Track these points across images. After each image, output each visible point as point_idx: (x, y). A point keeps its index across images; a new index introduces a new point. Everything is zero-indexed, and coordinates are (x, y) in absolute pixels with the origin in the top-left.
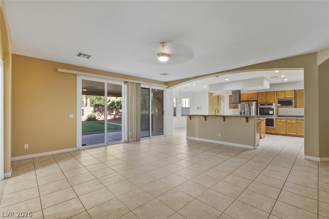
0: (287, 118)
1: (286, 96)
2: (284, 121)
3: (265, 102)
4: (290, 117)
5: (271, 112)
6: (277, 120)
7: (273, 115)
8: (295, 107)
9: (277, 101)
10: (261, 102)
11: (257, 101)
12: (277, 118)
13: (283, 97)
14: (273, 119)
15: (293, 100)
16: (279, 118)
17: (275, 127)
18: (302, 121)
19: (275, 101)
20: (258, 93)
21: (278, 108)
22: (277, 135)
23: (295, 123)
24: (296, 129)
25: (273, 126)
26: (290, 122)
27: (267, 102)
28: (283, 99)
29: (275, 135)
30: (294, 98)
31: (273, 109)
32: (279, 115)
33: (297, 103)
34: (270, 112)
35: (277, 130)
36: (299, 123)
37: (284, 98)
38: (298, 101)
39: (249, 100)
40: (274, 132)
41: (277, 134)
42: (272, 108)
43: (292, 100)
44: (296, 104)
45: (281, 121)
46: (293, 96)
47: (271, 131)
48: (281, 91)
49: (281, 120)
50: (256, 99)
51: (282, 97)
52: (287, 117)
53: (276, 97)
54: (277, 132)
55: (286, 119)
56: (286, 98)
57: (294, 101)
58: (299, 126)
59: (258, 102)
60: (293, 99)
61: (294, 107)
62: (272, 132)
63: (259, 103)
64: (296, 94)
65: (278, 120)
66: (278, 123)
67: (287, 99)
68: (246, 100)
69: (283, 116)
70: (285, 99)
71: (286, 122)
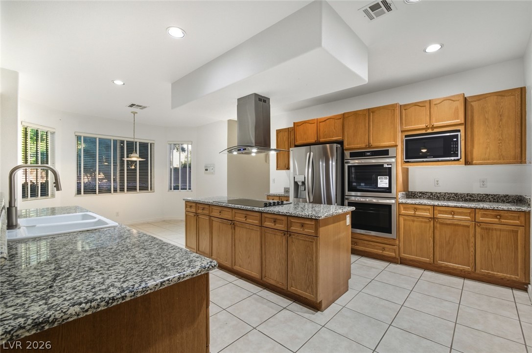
0: (436, 203)
1: (434, 119)
2: (427, 214)
3: (363, 146)
4: (449, 199)
5: (383, 182)
6: (403, 212)
7: (389, 190)
8: (467, 163)
9: (402, 142)
10: (352, 146)
11: (341, 143)
12: (400, 201)
13: (423, 126)
14: (389, 207)
15: (461, 135)
16: (410, 201)
17: (394, 235)
18: (496, 217)
19: (395, 140)
20: (344, 114)
21: (406, 166)
22: (401, 263)
23: (468, 227)
24: (472, 249)
25: (390, 232)
26: (449, 222)
27: (370, 147)
28: (424, 132)
29: (396, 263)
30: (462, 128)
31: (390, 169)
32: (410, 190)
33: (473, 146)
34: (379, 181)
35: (401, 245)
36: (484, 226)
37: (427, 128)
38: (476, 142)
39: (322, 140)
40: (393, 254)
41: (403, 262)
42: (386, 166)
43: (456, 136)
44: (469, 149)
45: (414, 216)
46: (461, 120)
47: (384, 249)
48: (416, 104)
49: (416, 209)
50: (339, 138)
51: (419, 124)
52: (438, 199)
53: (399, 129)
54: (403, 255)
55: (434, 206)
56: (433, 127)
57: (463, 138)
58: (482, 238)
59: (346, 146)
60: (459, 131)
61: (463, 160)
62: (386, 253)
63: (347, 150)
64: (469, 113)
65: (405, 209)
66: (405, 220)
67: (436, 130)
68: (313, 141)
69: (422, 195)
70: (430, 131)
71: (434, 218)
